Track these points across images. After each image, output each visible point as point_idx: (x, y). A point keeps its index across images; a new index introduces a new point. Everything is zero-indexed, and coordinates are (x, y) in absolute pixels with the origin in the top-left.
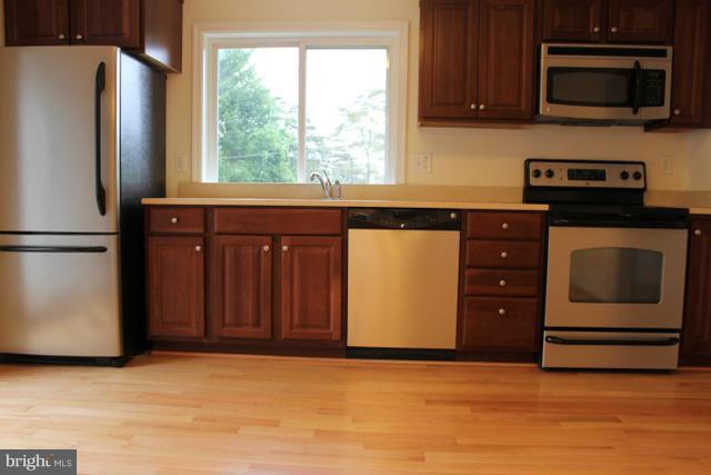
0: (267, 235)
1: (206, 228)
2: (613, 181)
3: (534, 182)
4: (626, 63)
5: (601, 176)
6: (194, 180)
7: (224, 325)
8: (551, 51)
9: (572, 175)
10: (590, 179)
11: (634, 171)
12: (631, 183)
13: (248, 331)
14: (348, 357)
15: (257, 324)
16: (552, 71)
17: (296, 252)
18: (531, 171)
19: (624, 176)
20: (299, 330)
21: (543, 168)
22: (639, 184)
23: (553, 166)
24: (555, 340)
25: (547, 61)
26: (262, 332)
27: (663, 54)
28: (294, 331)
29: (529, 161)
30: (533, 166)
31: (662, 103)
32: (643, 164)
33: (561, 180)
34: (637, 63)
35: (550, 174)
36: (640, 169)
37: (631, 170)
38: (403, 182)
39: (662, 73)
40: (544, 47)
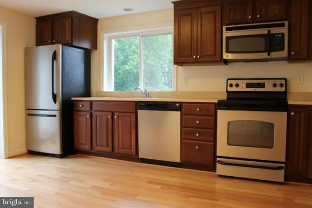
0: (110, 112)
1: (91, 109)
2: (269, 88)
3: (230, 89)
4: (264, 31)
5: (263, 86)
6: (101, 90)
7: (97, 146)
8: (227, 29)
9: (248, 86)
10: (257, 87)
11: (280, 83)
12: (278, 89)
13: (105, 149)
14: (141, 162)
15: (107, 146)
16: (228, 38)
17: (120, 119)
18: (228, 85)
19: (275, 85)
20: (121, 150)
21: (234, 82)
22: (283, 89)
23: (239, 82)
24: (222, 163)
25: (226, 34)
26: (109, 149)
27: (283, 25)
28: (120, 150)
29: (228, 79)
30: (230, 82)
31: (283, 49)
32: (285, 79)
33: (243, 88)
34: (269, 31)
35: (237, 85)
36: (283, 82)
37: (278, 82)
38: (175, 90)
39: (283, 34)
40: (224, 28)
